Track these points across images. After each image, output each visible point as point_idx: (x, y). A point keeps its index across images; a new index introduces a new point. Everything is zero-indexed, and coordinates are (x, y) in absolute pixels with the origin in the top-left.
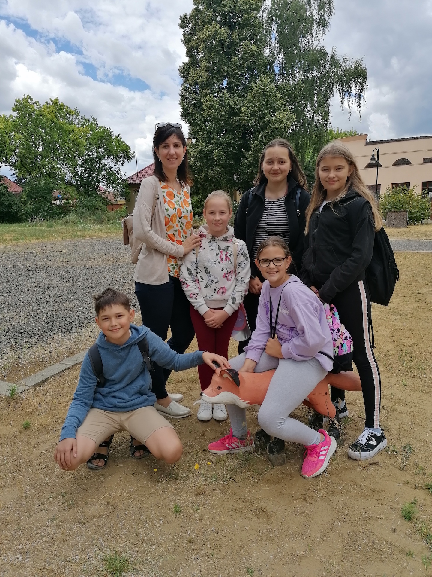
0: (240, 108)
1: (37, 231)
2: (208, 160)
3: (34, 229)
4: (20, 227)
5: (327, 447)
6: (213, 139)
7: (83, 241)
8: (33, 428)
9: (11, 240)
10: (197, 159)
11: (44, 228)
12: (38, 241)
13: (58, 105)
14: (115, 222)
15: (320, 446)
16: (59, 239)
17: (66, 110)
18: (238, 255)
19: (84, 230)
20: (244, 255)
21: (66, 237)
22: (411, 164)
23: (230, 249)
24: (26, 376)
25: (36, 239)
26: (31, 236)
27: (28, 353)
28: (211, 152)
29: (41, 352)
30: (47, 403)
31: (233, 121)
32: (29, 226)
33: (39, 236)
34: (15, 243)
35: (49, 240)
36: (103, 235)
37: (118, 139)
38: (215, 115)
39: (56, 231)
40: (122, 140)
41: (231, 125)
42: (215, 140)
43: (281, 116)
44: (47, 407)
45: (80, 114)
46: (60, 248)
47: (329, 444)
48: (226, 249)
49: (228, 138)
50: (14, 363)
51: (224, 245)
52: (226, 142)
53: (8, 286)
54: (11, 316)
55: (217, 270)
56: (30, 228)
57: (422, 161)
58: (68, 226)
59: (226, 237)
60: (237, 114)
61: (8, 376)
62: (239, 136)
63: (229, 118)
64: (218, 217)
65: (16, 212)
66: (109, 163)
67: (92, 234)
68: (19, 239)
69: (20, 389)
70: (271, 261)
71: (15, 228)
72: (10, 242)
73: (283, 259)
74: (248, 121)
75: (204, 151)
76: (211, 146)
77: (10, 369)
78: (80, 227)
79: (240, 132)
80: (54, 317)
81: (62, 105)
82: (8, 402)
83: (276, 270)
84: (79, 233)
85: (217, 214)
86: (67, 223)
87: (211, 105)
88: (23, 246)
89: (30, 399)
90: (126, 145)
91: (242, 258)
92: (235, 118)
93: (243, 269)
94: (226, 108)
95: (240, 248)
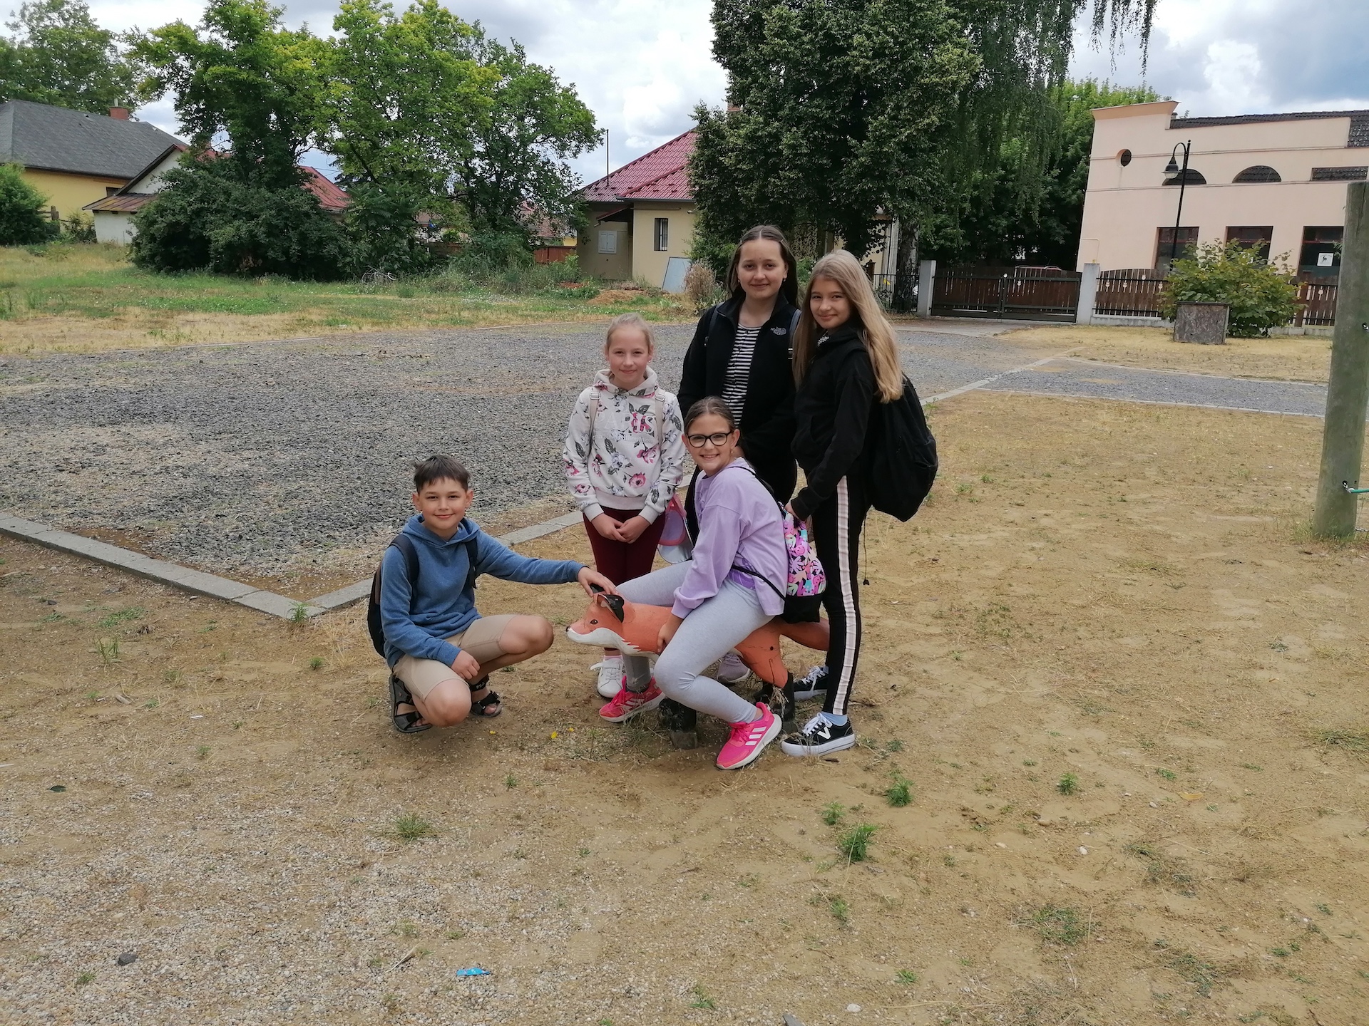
0: (851, 37)
1: (375, 304)
2: (769, 156)
3: (372, 300)
4: (343, 292)
5: (763, 729)
6: (781, 107)
7: (470, 334)
8: (326, 669)
9: (320, 324)
10: (744, 155)
11: (391, 298)
12: (376, 328)
13: (435, 14)
14: (547, 291)
15: (752, 725)
16: (421, 326)
17: (453, 26)
18: (664, 420)
19: (477, 307)
20: (675, 420)
21: (435, 323)
22: (1279, 180)
23: (649, 410)
24: (323, 592)
25: (374, 324)
26: (364, 316)
27: (330, 555)
28: (776, 138)
29: (352, 556)
30: (353, 636)
31: (831, 67)
32: (361, 291)
33: (379, 316)
34: (327, 331)
35: (399, 327)
36: (516, 321)
37: (569, 96)
38: (788, 53)
39: (418, 308)
40: (577, 98)
41: (827, 75)
42: (787, 111)
43: (945, 57)
44: (350, 641)
45: (485, 36)
46: (419, 350)
47: (768, 725)
48: (644, 410)
49: (817, 106)
50: (306, 570)
51: (638, 403)
52: (813, 116)
53: (306, 428)
54: (307, 488)
55: (629, 445)
56: (364, 296)
57: (1309, 175)
58: (444, 296)
59: (643, 391)
60: (842, 51)
61: (292, 589)
62: (845, 101)
63: (823, 59)
64: (629, 360)
65: (335, 259)
66: (545, 150)
67: (493, 318)
68: (337, 322)
69: (310, 611)
70: (707, 438)
71: (331, 295)
72: (318, 329)
73: (727, 435)
74: (867, 68)
75: (760, 137)
76: (776, 124)
77: (297, 580)
78: (469, 299)
79: (847, 94)
80: (384, 496)
81: (445, 14)
82: (291, 629)
83: (715, 452)
84: (465, 314)
85: (629, 355)
86: (442, 288)
87: (781, 27)
88: (344, 338)
89: (325, 628)
90: (587, 111)
91: (672, 426)
92: (836, 60)
93: (673, 444)
94: (816, 35)
95: (666, 408)
